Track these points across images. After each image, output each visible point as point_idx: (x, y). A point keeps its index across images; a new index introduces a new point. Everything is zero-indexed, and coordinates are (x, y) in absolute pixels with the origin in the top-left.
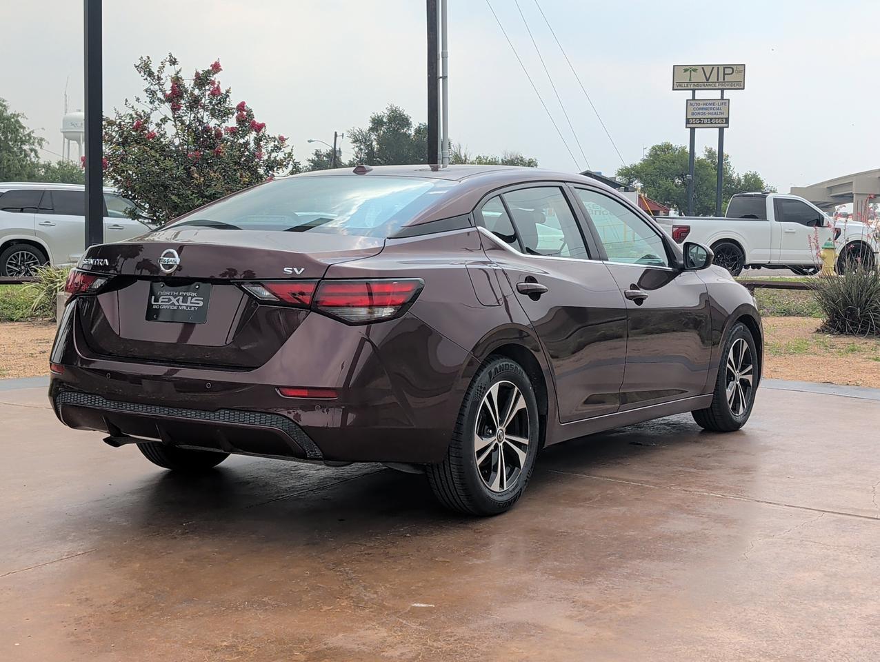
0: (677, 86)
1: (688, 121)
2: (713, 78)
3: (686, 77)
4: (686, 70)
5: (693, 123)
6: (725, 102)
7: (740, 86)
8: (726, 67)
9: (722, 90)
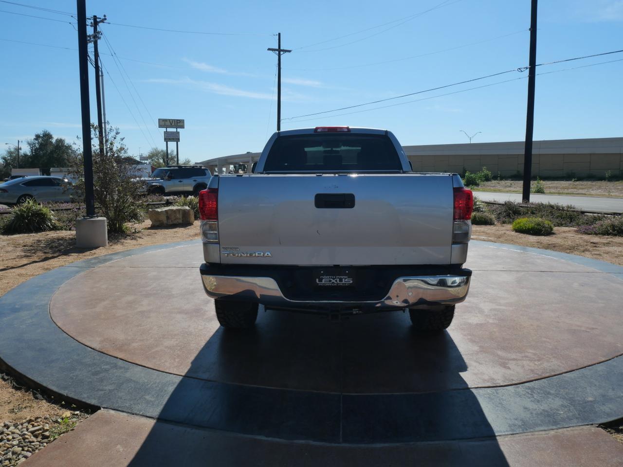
0: (160, 126)
1: (165, 138)
2: (173, 124)
3: (163, 123)
4: (163, 121)
5: (167, 139)
6: (178, 133)
7: (183, 127)
8: (177, 120)
9: (177, 128)
